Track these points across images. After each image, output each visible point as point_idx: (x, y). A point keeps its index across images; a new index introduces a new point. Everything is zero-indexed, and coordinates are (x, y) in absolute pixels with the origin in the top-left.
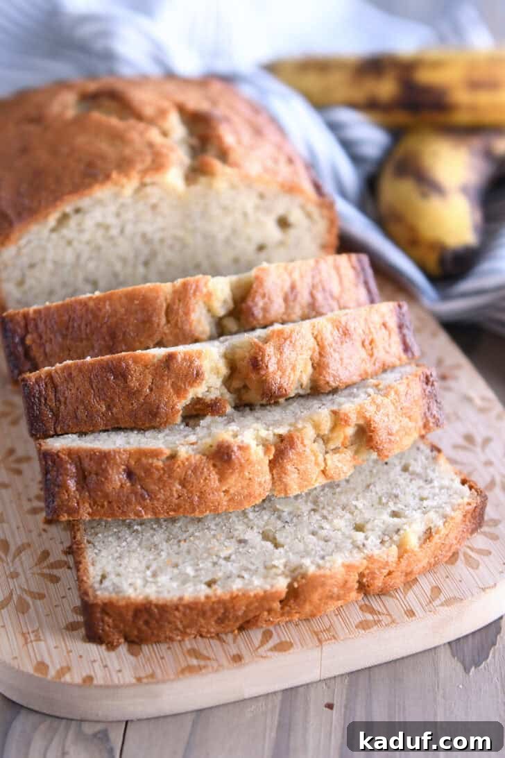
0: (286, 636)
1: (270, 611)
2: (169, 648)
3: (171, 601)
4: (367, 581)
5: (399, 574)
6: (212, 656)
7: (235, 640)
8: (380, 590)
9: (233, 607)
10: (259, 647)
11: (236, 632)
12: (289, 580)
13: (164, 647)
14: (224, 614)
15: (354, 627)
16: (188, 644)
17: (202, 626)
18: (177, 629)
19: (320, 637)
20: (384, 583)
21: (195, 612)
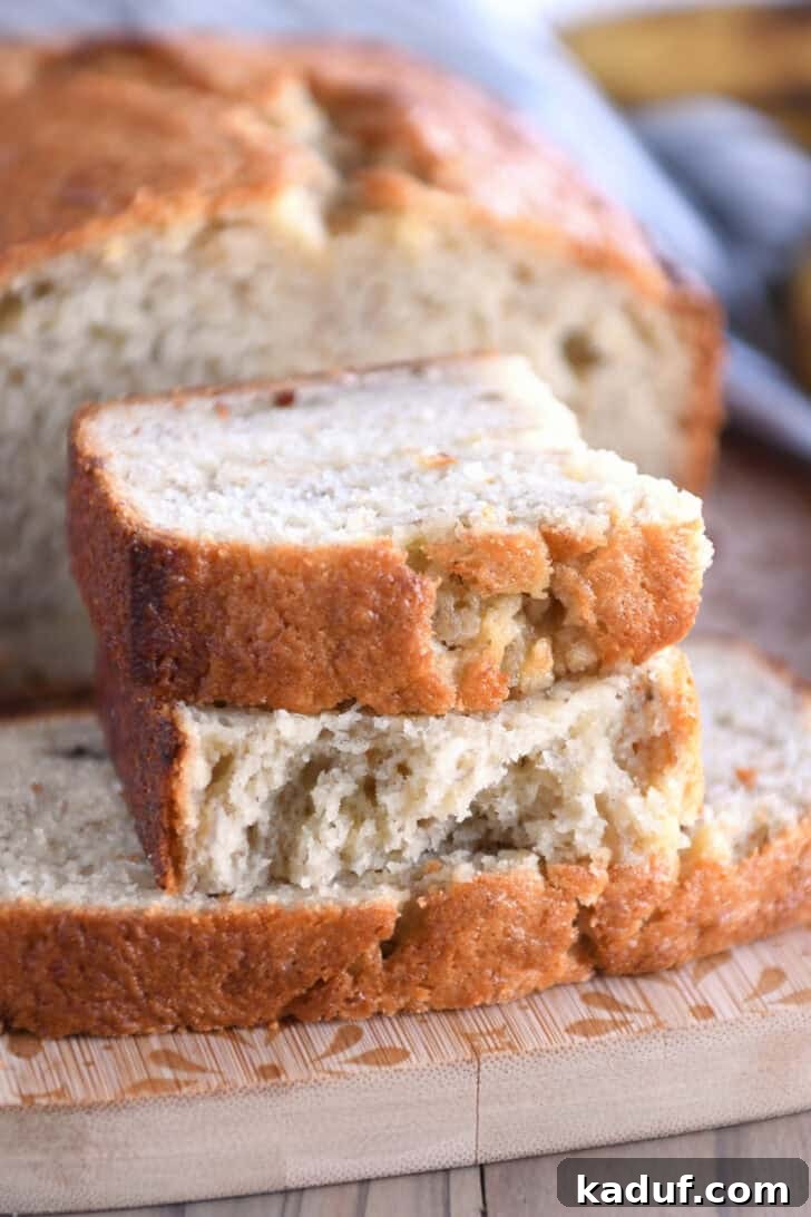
0: (395, 1038)
1: (357, 973)
2: (109, 1048)
3: (119, 913)
4: (599, 926)
5: (682, 921)
6: (209, 1063)
7: (268, 1042)
8: (635, 960)
9: (266, 945)
10: (327, 1054)
11: (276, 1025)
12: (405, 895)
13: (95, 1048)
14: (243, 963)
15: (562, 1029)
16: (155, 1043)
17: (190, 997)
18: (130, 998)
19: (476, 1044)
20: (645, 941)
21: (174, 949)
